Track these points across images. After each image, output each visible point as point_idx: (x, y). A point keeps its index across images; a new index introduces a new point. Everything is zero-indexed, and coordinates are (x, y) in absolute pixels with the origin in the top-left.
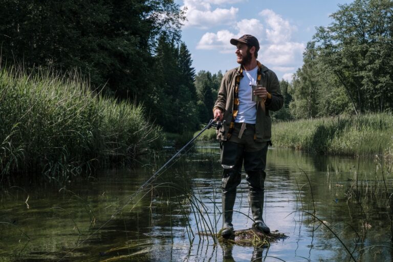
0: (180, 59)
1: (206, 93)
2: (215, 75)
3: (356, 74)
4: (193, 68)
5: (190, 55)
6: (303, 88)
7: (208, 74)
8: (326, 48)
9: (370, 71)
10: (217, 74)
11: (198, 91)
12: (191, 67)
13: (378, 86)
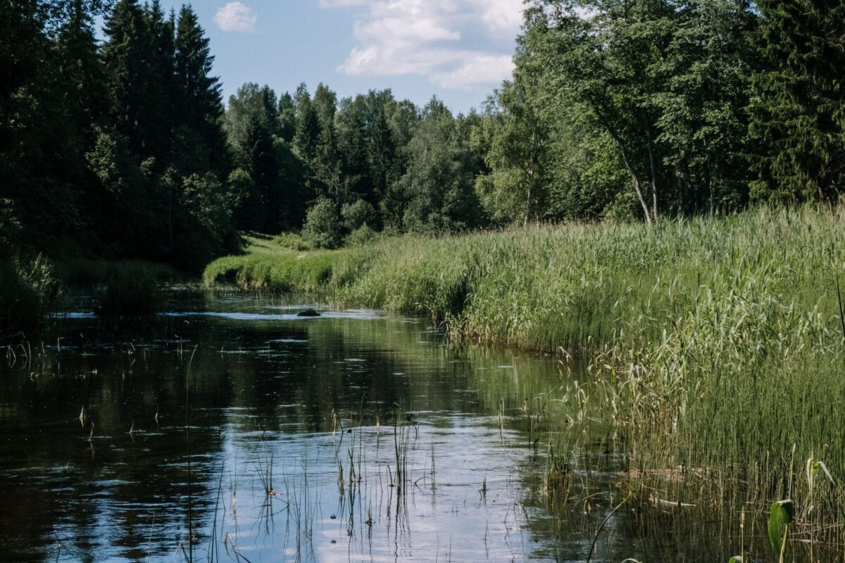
0: (177, 52)
1: (255, 147)
2: (287, 98)
3: (641, 101)
4: (215, 80)
5: (207, 41)
6: (512, 138)
7: (267, 95)
8: (560, 28)
9: (678, 91)
10: (293, 93)
11: (234, 142)
12: (209, 75)
13: (700, 134)
